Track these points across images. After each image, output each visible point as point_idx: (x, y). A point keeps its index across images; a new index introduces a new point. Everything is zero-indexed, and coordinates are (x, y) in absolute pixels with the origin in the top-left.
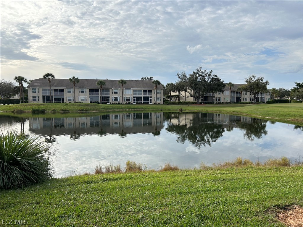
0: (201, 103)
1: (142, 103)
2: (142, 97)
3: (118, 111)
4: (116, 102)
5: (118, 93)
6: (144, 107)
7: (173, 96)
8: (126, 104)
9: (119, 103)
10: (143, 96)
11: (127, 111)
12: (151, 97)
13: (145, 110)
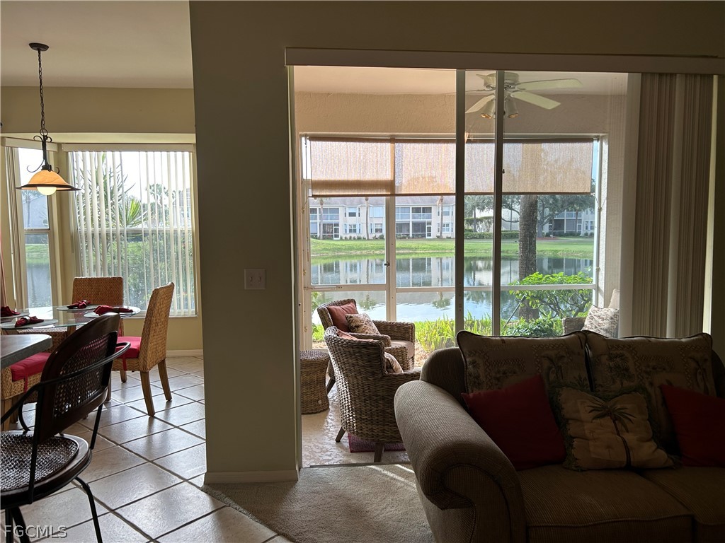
0: (548, 235)
1: (409, 238)
2: (409, 224)
3: (358, 255)
4: (353, 235)
5: (357, 214)
6: (413, 246)
7: (481, 220)
8: (375, 238)
9: (359, 238)
10: (411, 220)
11: (377, 255)
12: (430, 223)
13: (416, 253)
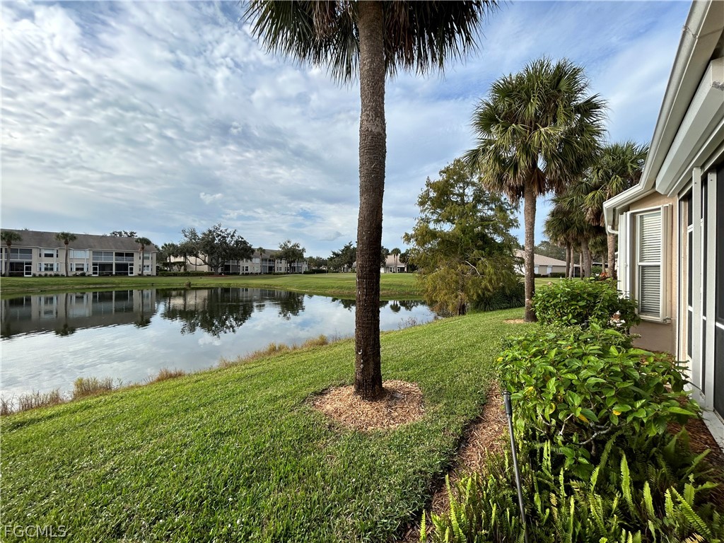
0: (221, 274)
1: (112, 275)
2: (112, 265)
3: (55, 290)
4: (49, 273)
5: (55, 256)
6: (117, 281)
7: (175, 264)
8: (75, 276)
9: (57, 276)
10: (114, 262)
11: (77, 289)
12: (132, 265)
13: (119, 287)
